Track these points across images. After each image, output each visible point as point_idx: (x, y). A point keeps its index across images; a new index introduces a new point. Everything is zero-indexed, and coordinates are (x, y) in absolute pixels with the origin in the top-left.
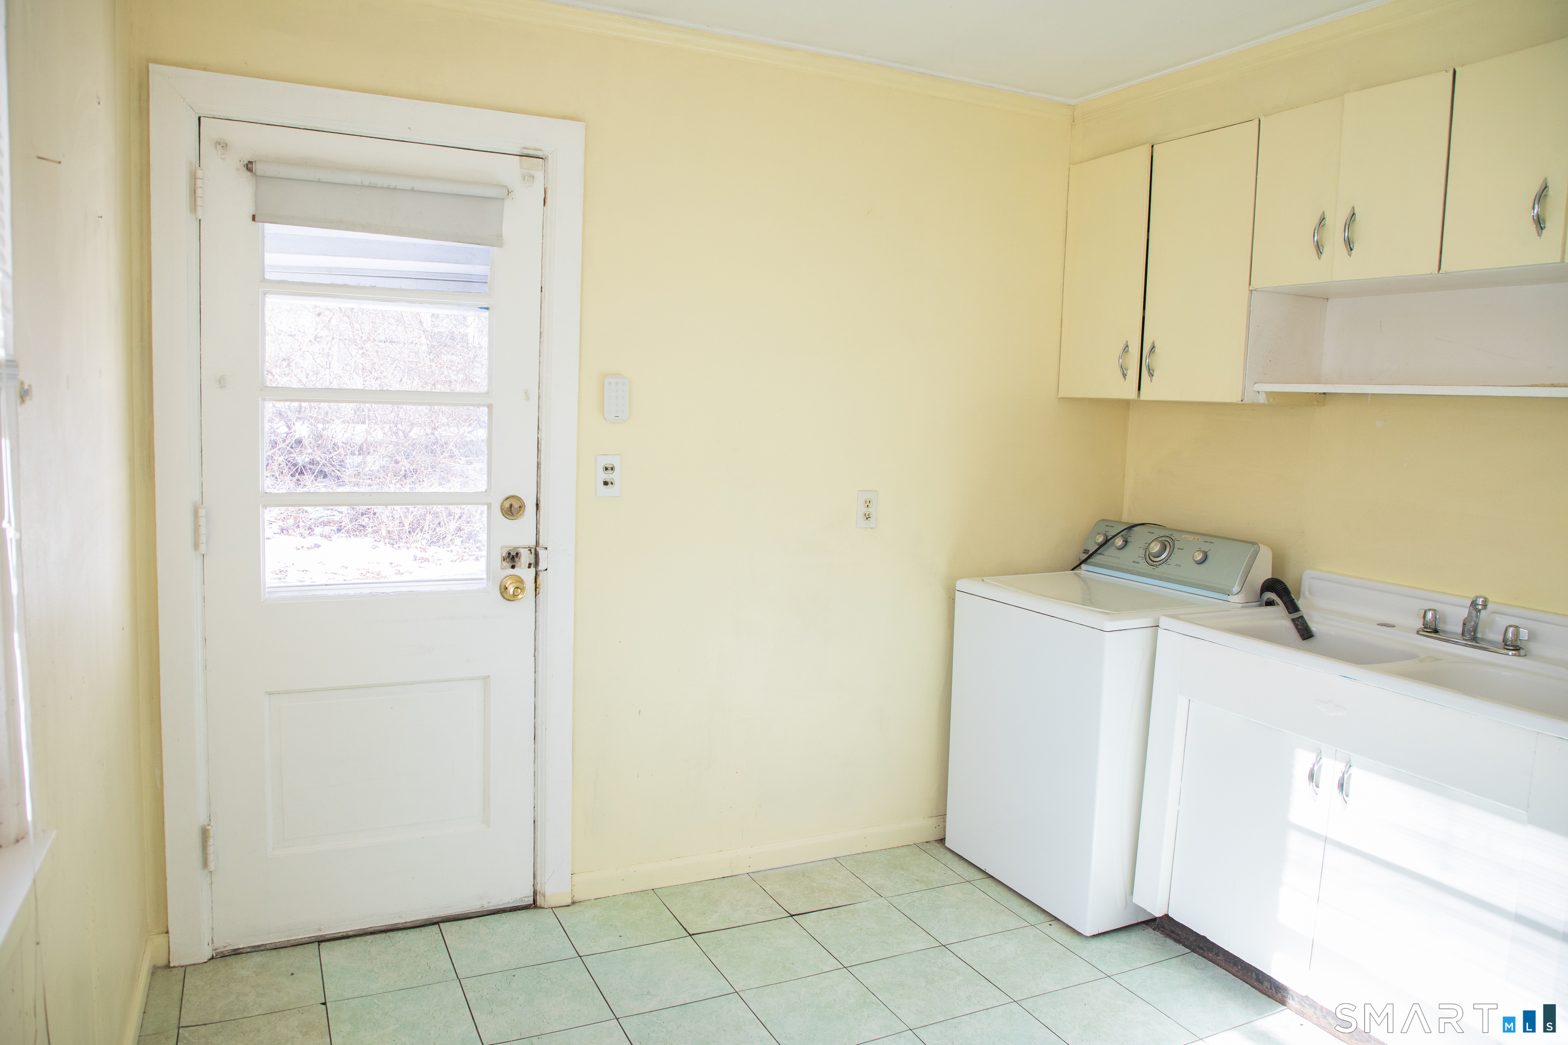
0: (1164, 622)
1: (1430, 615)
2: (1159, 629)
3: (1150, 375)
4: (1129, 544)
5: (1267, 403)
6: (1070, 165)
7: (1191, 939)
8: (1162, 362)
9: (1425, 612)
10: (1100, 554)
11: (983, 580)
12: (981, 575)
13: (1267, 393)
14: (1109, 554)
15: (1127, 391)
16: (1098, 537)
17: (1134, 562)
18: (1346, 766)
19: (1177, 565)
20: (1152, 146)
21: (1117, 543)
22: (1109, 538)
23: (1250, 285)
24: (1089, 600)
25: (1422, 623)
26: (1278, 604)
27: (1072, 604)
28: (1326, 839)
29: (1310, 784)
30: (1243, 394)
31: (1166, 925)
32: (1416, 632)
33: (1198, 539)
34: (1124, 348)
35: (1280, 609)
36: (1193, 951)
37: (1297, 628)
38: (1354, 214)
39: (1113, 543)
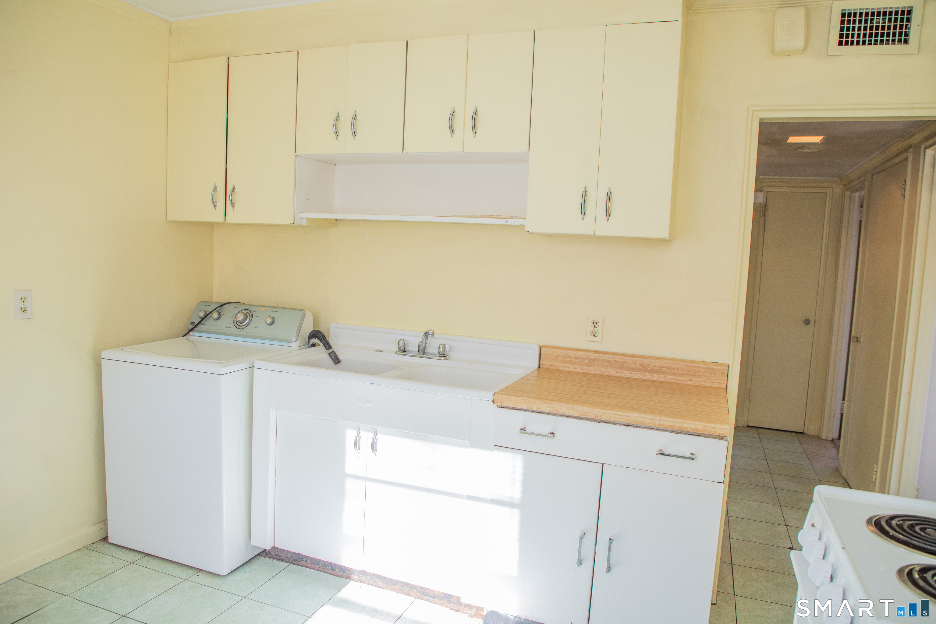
0: (257, 364)
1: (401, 342)
2: (254, 369)
3: (233, 206)
4: (222, 316)
5: (307, 225)
6: (169, 62)
7: (289, 557)
8: (239, 197)
9: (399, 341)
10: (202, 324)
11: (122, 349)
12: (120, 345)
13: (307, 219)
14: (209, 324)
15: (217, 216)
16: (200, 313)
17: (226, 327)
18: (374, 434)
19: (255, 327)
20: (228, 58)
21: (214, 316)
22: (208, 313)
23: (295, 152)
24: (197, 355)
25: (398, 348)
26: (319, 345)
27: (186, 358)
28: (366, 479)
29: (355, 449)
30: (294, 220)
31: (272, 553)
32: (395, 353)
33: (268, 310)
34: (214, 188)
35: (321, 347)
36: (291, 563)
37: (332, 358)
38: (356, 115)
39: (211, 316)
